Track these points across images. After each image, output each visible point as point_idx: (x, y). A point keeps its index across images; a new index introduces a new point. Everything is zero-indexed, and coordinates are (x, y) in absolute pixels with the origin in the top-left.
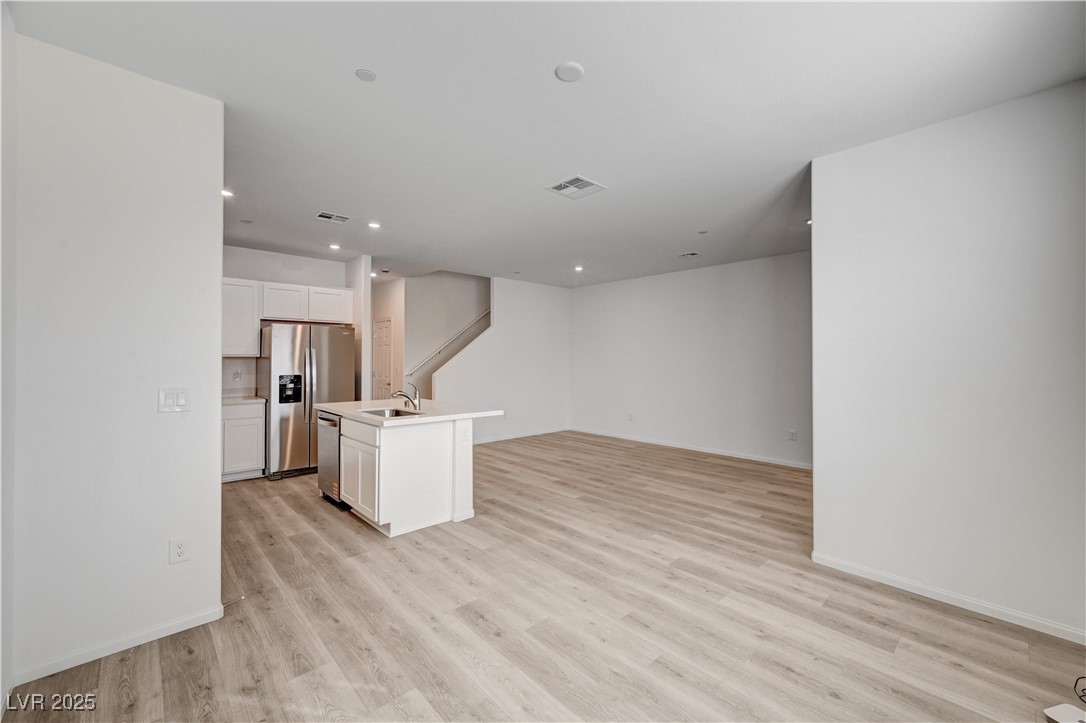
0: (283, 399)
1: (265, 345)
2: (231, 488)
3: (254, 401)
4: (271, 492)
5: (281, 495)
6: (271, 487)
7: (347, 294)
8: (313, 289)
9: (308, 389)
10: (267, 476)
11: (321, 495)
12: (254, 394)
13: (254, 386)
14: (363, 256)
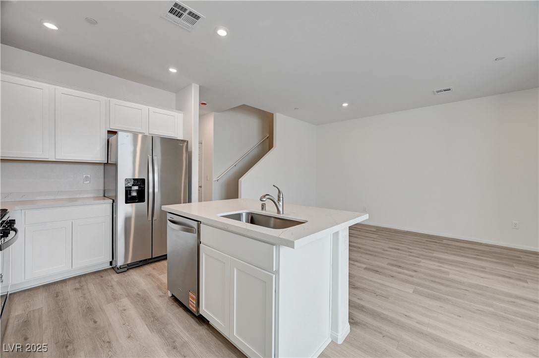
0: (129, 199)
1: (112, 153)
2: (78, 286)
3: (102, 201)
4: (119, 290)
5: (128, 296)
6: (119, 283)
7: (179, 116)
8: (152, 109)
9: (151, 190)
10: (114, 268)
11: (170, 295)
12: (102, 195)
13: (102, 188)
14: (193, 84)
